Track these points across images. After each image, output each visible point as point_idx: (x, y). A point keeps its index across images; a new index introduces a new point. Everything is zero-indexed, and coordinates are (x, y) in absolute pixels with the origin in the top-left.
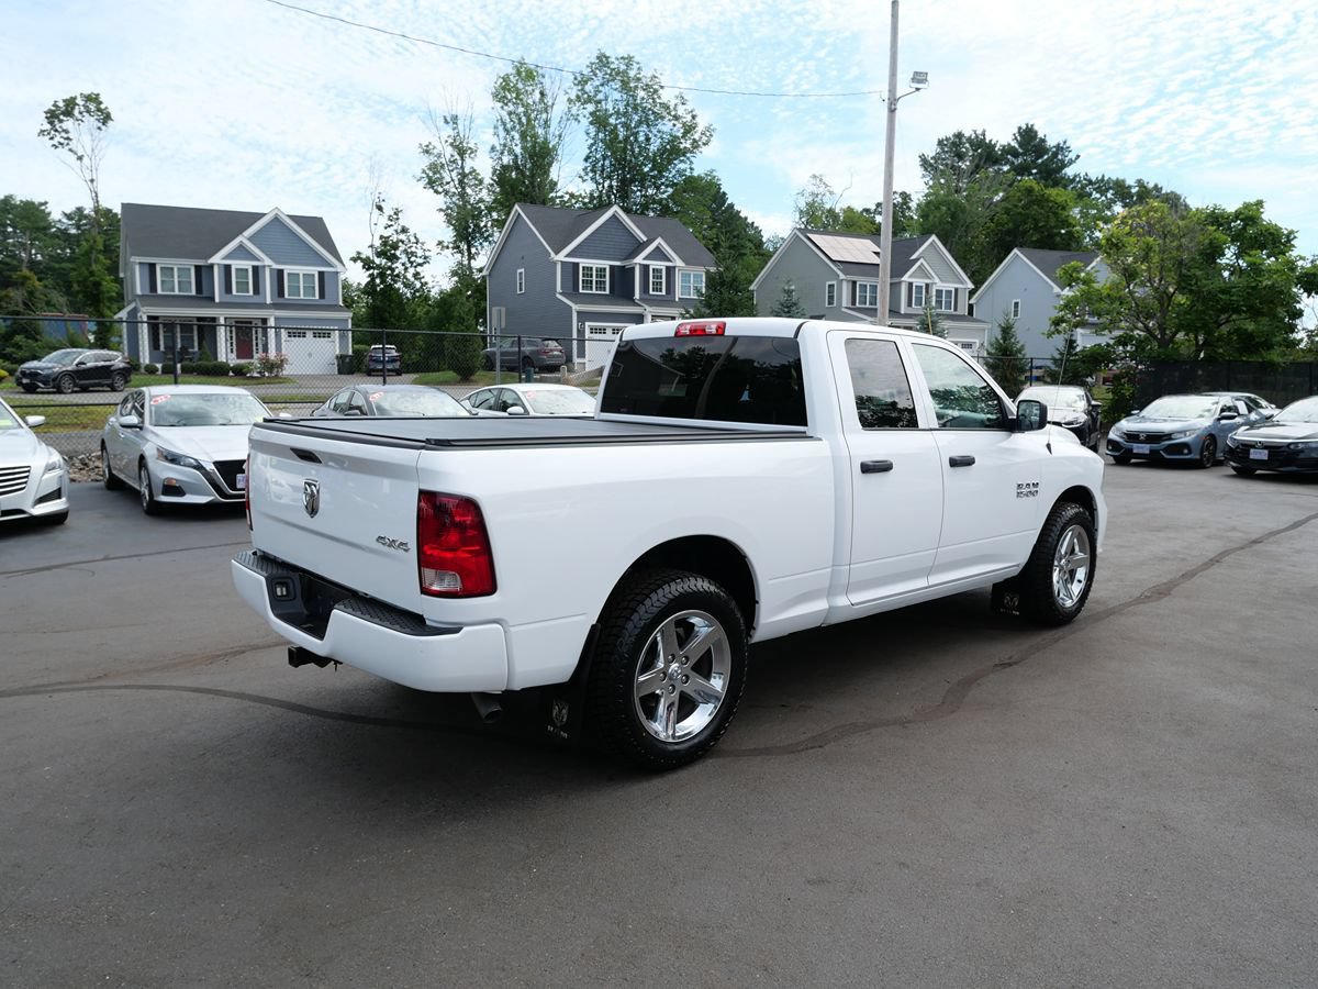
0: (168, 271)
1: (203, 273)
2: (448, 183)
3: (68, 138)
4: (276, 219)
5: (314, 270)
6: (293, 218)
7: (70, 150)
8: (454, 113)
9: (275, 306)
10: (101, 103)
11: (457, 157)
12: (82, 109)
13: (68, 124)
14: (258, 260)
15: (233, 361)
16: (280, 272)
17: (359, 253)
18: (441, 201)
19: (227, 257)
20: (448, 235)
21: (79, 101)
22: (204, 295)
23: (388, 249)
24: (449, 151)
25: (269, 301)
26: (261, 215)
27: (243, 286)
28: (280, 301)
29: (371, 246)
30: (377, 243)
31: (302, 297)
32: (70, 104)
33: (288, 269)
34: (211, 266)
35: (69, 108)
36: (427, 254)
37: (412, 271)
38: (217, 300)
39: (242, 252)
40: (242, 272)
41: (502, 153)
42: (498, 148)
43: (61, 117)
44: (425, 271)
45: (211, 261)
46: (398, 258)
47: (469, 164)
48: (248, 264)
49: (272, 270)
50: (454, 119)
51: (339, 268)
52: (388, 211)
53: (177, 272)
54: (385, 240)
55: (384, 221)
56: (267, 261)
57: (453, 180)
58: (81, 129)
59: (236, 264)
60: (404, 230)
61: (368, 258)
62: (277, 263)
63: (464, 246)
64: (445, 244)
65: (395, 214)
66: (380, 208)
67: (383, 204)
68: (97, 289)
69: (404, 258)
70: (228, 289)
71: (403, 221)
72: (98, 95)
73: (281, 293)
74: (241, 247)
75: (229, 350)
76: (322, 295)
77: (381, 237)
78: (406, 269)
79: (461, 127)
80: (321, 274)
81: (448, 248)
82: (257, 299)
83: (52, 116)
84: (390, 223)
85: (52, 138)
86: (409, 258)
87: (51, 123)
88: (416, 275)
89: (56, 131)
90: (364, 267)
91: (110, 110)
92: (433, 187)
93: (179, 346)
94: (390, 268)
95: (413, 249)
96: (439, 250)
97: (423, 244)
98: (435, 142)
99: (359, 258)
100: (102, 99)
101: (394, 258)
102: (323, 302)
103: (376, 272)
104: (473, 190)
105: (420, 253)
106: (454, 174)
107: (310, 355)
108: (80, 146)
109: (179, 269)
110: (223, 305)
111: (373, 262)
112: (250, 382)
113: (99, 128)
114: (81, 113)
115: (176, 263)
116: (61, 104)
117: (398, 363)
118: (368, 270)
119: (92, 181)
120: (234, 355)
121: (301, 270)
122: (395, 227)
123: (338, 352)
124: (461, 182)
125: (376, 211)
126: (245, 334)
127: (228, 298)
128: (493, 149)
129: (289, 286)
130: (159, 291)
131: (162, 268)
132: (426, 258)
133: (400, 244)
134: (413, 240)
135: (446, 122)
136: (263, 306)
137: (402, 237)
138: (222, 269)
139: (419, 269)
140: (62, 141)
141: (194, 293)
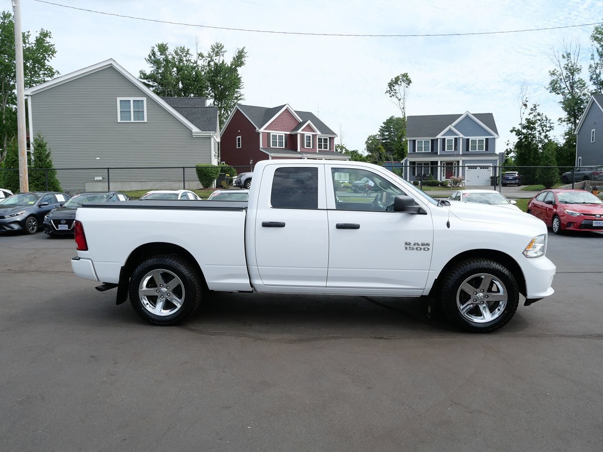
0: (420, 142)
1: (434, 142)
2: (564, 88)
3: (396, 93)
4: (467, 116)
5: (484, 138)
6: (474, 115)
7: (396, 97)
8: (568, 52)
9: (463, 155)
10: (408, 77)
11: (570, 74)
12: (401, 80)
13: (396, 87)
14: (457, 135)
15: (444, 179)
16: (468, 140)
17: (514, 128)
18: (560, 98)
19: (444, 135)
20: (564, 115)
21: (400, 78)
22: (434, 152)
23: (530, 125)
24: (565, 72)
25: (461, 153)
26: (461, 115)
27: (450, 147)
28: (467, 153)
29: (521, 124)
30: (524, 122)
31: (477, 150)
32: (397, 79)
33: (471, 138)
34: (437, 139)
35: (396, 81)
36: (552, 125)
37: (543, 134)
38: (439, 154)
39: (451, 132)
40: (450, 141)
41: (596, 68)
42: (594, 66)
43: (394, 85)
44: (551, 134)
45: (437, 137)
46: (535, 129)
47: (577, 77)
48: (452, 138)
49: (463, 139)
50: (569, 55)
51: (496, 136)
52: (530, 106)
53: (423, 142)
54: (528, 120)
55: (528, 110)
56: (461, 135)
57: (567, 86)
58: (400, 88)
59: (447, 138)
60: (539, 114)
61: (519, 130)
62: (465, 136)
63: (572, 119)
64: (563, 119)
65: (534, 107)
66: (525, 105)
67: (527, 103)
68: (403, 151)
69: (539, 128)
70: (444, 149)
71: (539, 110)
72: (407, 74)
73: (468, 149)
74: (450, 130)
75: (442, 175)
76: (487, 149)
77: (526, 119)
78: (540, 134)
79: (572, 59)
80: (487, 140)
81: (564, 121)
82: (456, 153)
83: (391, 85)
84: (531, 112)
85: (390, 94)
86: (542, 128)
87: (390, 88)
88: (546, 136)
89: (392, 90)
90: (516, 135)
91: (411, 79)
92: (555, 92)
93: (423, 174)
94: (530, 134)
95: (545, 123)
96: (559, 123)
97: (550, 120)
98: (558, 69)
99: (514, 130)
100: (408, 75)
101: (533, 129)
102: (487, 152)
103: (522, 136)
104: (580, 90)
105: (548, 125)
106: (568, 84)
107: (478, 177)
108: (399, 95)
109: (425, 142)
110: (441, 156)
111: (521, 131)
112: (447, 189)
113: (407, 87)
114: (401, 82)
115: (423, 139)
116: (394, 80)
117: (518, 180)
118: (518, 135)
119: (403, 108)
120: (445, 177)
121: (477, 138)
122: (534, 114)
123: (491, 175)
124: (572, 87)
125: (524, 107)
126: (450, 168)
127: (443, 153)
128: (591, 67)
129: (471, 146)
130: (416, 151)
131: (418, 142)
132: (551, 127)
133: (538, 121)
134: (544, 119)
135: (564, 57)
136: (458, 155)
137: (538, 117)
138: (442, 141)
139: (547, 133)
140: (394, 94)
141: (430, 151)
